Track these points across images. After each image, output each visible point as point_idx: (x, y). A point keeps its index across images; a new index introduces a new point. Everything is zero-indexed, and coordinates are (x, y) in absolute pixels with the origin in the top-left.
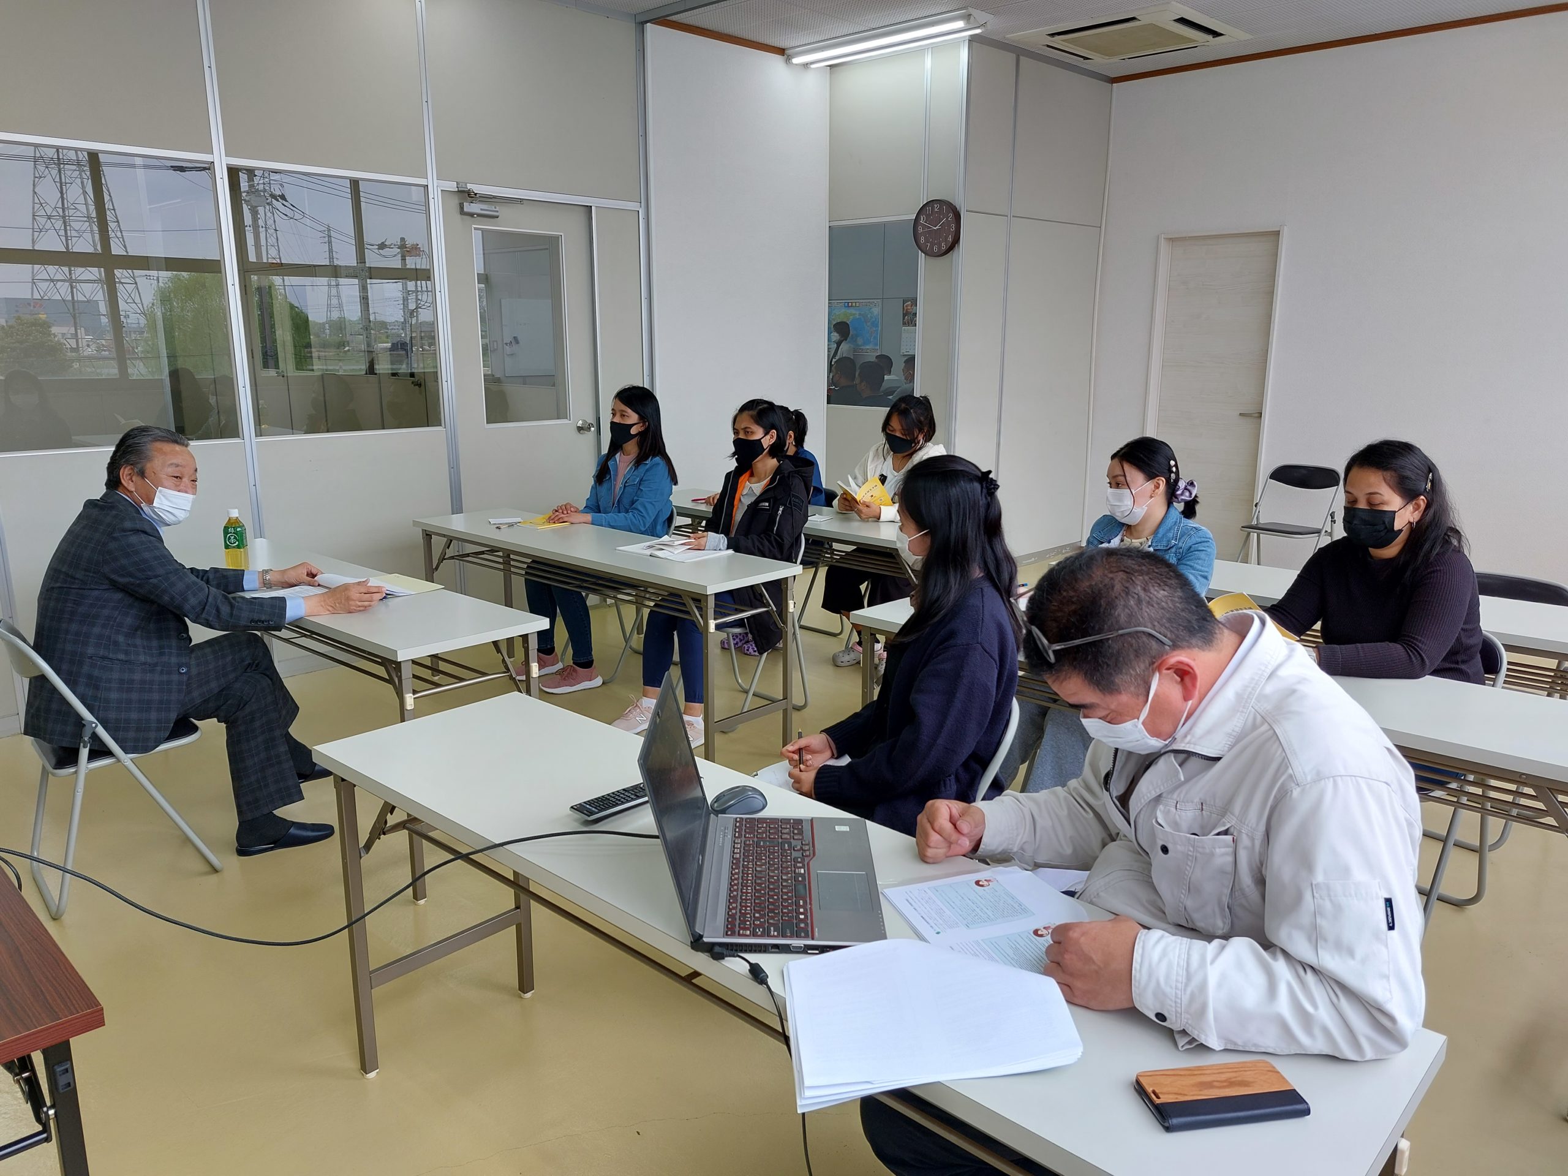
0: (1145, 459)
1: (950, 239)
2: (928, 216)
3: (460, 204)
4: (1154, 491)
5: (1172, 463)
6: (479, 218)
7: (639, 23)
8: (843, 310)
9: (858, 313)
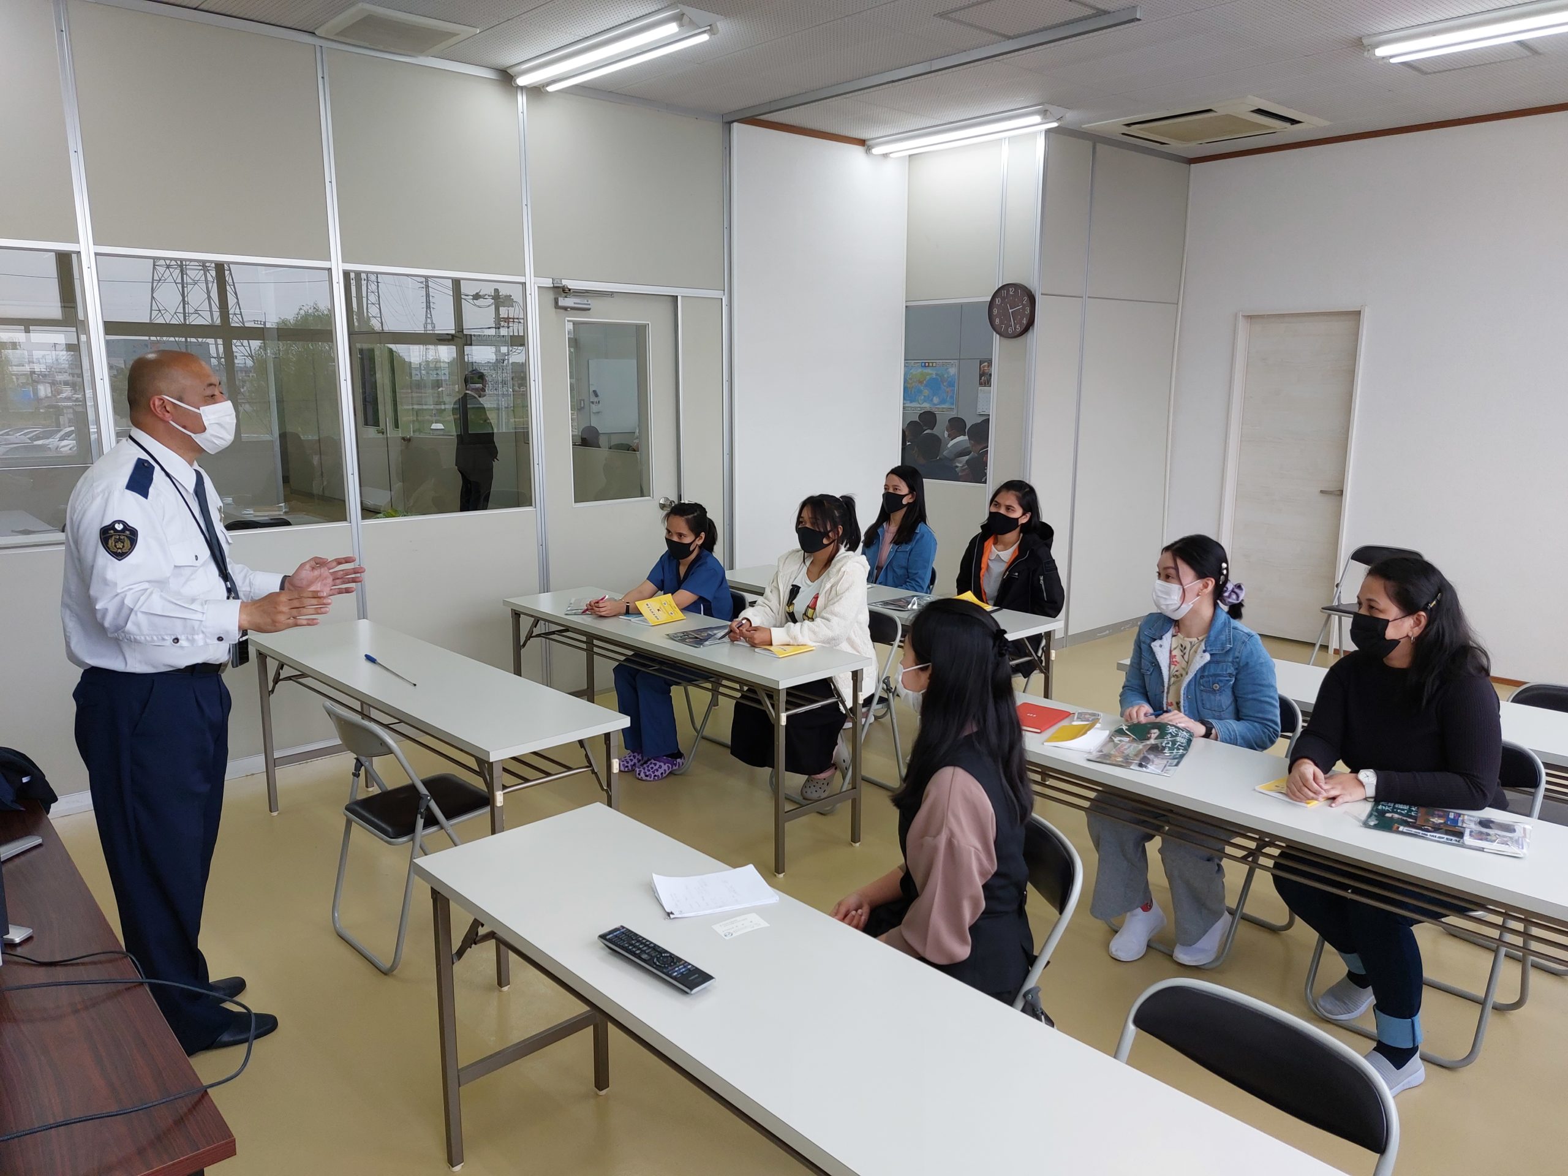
0: (1198, 557)
1: (1025, 321)
2: (1003, 299)
3: (555, 298)
4: (1202, 590)
5: (1224, 565)
6: (572, 311)
7: (726, 123)
8: (920, 370)
9: (934, 373)
